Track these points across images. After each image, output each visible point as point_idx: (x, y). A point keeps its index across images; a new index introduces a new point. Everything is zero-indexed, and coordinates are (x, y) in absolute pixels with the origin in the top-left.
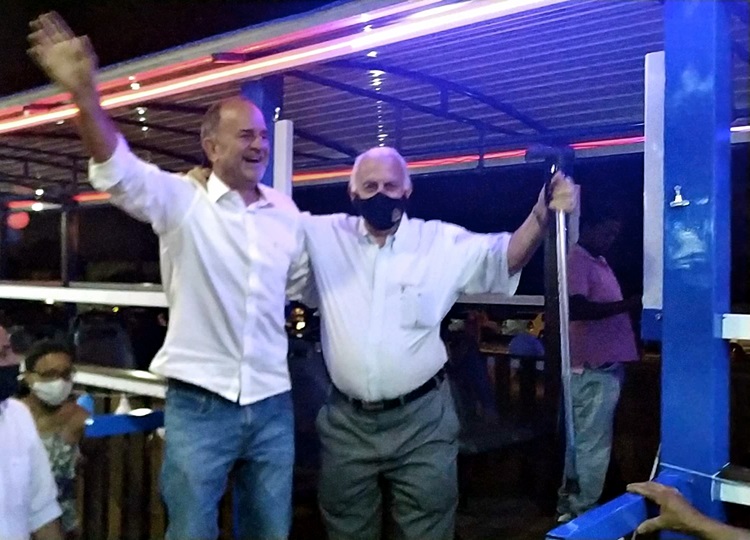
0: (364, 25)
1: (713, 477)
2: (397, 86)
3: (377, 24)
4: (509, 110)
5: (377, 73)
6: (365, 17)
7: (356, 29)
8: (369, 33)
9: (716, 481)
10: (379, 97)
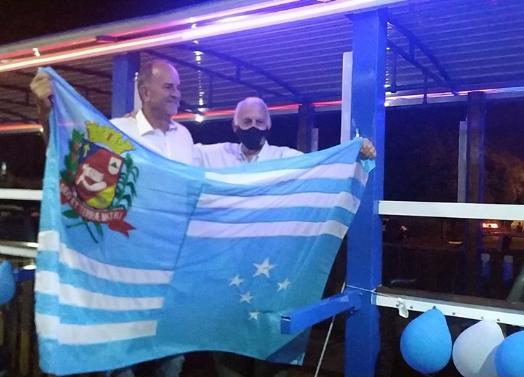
0: (192, 24)
1: (372, 291)
2: (209, 62)
3: (200, 24)
4: (277, 80)
5: (198, 53)
6: (192, 20)
7: (188, 26)
8: (194, 29)
9: (374, 294)
10: (200, 68)
